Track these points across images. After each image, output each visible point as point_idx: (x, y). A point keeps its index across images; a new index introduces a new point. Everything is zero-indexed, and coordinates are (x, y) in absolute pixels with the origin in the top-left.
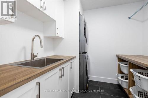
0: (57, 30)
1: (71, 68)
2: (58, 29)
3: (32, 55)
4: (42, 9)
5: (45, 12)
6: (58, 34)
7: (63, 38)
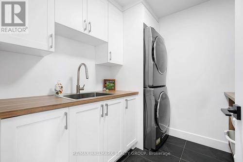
0: (109, 55)
1: (127, 108)
2: (110, 53)
3: (78, 87)
4: (86, 32)
5: (90, 34)
6: (111, 59)
7: (122, 65)
